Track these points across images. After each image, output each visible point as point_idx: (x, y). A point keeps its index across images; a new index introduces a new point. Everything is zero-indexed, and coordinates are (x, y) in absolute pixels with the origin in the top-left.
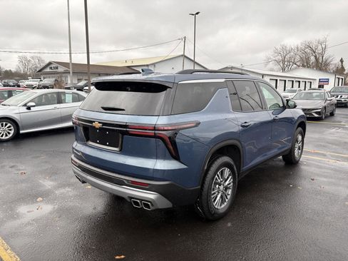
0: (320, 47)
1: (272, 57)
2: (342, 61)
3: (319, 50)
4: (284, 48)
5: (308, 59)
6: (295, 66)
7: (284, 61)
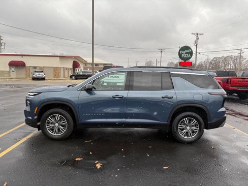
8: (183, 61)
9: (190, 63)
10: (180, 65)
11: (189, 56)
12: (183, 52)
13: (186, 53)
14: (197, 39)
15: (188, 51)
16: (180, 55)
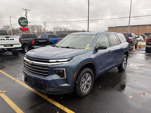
8: (22, 27)
9: (27, 29)
10: (21, 30)
11: (26, 24)
12: (21, 21)
13: (24, 22)
14: (27, 13)
15: (25, 21)
16: (20, 23)
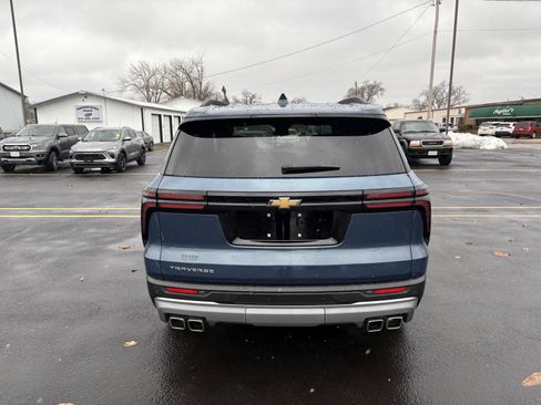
0: (195, 69)
1: (128, 80)
2: (224, 90)
3: (195, 74)
4: (144, 66)
5: (182, 85)
6: (164, 94)
7: (147, 87)
